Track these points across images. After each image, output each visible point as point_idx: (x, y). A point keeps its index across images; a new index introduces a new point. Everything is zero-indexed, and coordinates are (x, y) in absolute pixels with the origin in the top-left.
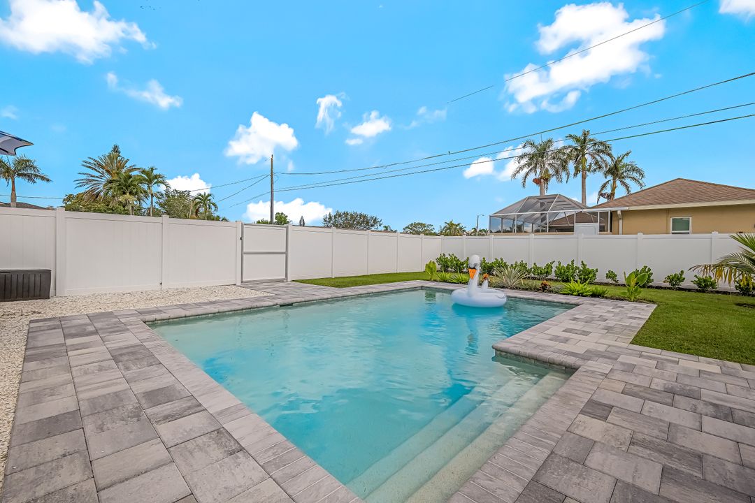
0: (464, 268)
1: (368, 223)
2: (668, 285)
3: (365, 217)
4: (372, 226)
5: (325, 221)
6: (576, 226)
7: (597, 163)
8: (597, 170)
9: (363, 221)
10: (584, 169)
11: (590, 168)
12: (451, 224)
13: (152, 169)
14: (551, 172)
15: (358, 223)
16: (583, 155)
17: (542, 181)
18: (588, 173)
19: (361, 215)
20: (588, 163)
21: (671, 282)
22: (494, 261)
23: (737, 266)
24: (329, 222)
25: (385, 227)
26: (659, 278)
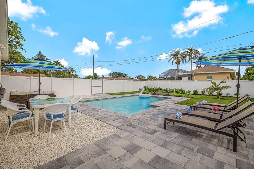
0: (151, 90)
1: (123, 76)
2: (202, 94)
3: (122, 74)
4: (125, 77)
5: (109, 75)
6: (182, 78)
7: (195, 57)
8: (196, 59)
9: (122, 75)
10: (191, 59)
11: (193, 58)
12: (150, 76)
13: (57, 61)
14: (181, 60)
15: (120, 76)
16: (191, 54)
17: (178, 63)
18: (193, 60)
19: (121, 73)
20: (193, 57)
21: (202, 93)
22: (159, 88)
23: (211, 89)
24: (110, 75)
25: (129, 77)
26: (200, 92)
